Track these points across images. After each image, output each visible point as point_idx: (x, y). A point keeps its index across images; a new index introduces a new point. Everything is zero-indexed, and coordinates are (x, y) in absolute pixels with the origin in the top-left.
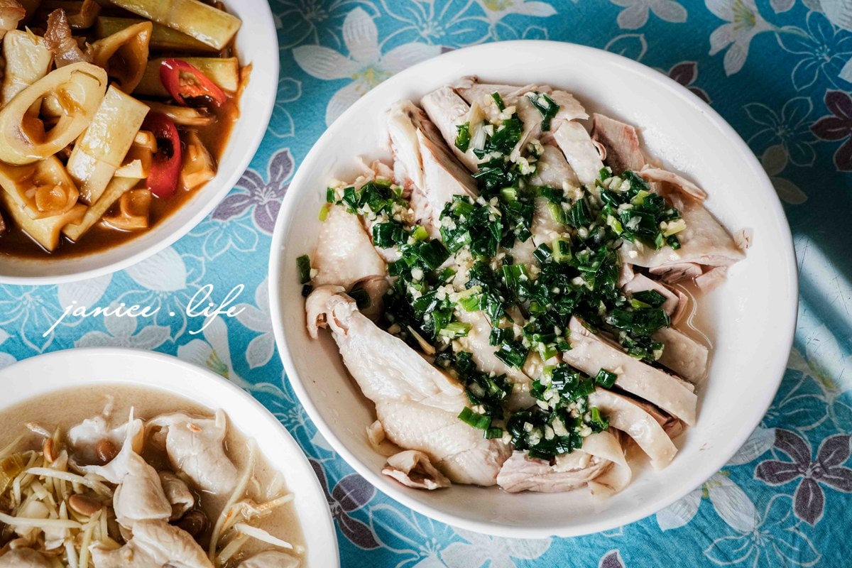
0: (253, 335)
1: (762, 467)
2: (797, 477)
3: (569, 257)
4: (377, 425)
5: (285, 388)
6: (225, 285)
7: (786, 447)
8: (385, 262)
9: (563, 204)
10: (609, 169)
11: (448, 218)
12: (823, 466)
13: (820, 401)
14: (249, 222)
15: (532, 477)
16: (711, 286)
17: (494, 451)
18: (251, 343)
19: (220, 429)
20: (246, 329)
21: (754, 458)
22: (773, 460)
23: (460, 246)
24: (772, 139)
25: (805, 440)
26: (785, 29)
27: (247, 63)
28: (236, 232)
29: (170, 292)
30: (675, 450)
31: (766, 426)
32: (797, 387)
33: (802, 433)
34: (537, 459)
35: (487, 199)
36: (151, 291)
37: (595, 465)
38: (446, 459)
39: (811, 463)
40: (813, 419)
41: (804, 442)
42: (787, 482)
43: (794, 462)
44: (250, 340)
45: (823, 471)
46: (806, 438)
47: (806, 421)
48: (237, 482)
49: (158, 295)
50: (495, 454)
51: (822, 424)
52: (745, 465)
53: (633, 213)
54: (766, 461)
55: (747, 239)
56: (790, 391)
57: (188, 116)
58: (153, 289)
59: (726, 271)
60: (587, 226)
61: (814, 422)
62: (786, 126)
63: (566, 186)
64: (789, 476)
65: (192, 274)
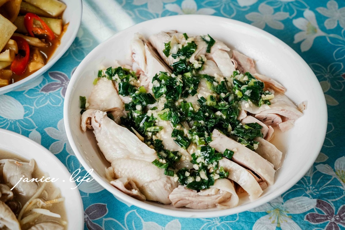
0: (54, 140)
1: (309, 216)
2: (327, 221)
3: (215, 103)
4: (111, 168)
5: (67, 165)
6: (43, 119)
7: (322, 207)
8: (124, 103)
9: (214, 83)
10: (238, 71)
11: (156, 81)
12: (340, 217)
13: (340, 189)
14: (59, 94)
15: (187, 197)
16: (286, 129)
17: (169, 183)
18: (52, 144)
19: (31, 167)
20: (51, 138)
21: (305, 211)
22: (314, 213)
23: (161, 94)
24: (323, 78)
25: (332, 205)
26: (332, 35)
27: (67, 22)
28: (52, 98)
29: (15, 120)
30: (262, 191)
31: (312, 198)
32: (329, 182)
33: (330, 202)
34: (191, 189)
35: (176, 75)
36: (5, 119)
37: (220, 194)
38: (144, 186)
39: (334, 216)
40: (336, 196)
41: (331, 206)
42: (322, 223)
43: (326, 214)
44: (52, 143)
45: (341, 219)
46: (332, 204)
47: (333, 197)
48: (37, 191)
49: (9, 121)
50: (169, 185)
51: (341, 199)
52: (300, 214)
53: (248, 88)
54: (311, 213)
55: (304, 106)
56: (325, 184)
57: (35, 41)
58: (7, 118)
59: (294, 122)
60: (225, 93)
61: (337, 198)
62: (330, 74)
63: (216, 75)
64: (323, 220)
65: (27, 113)
